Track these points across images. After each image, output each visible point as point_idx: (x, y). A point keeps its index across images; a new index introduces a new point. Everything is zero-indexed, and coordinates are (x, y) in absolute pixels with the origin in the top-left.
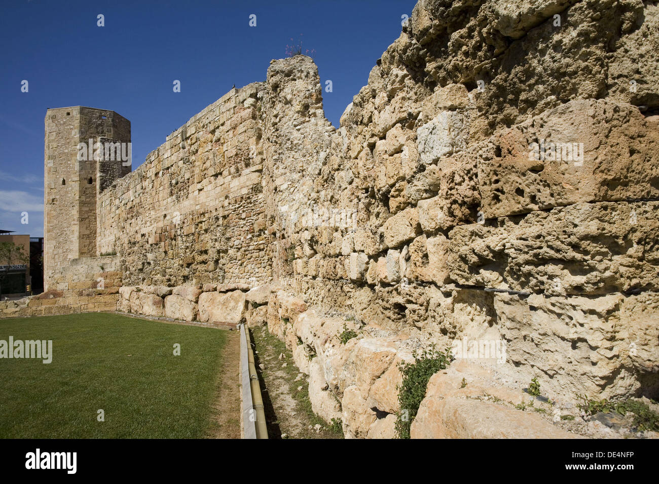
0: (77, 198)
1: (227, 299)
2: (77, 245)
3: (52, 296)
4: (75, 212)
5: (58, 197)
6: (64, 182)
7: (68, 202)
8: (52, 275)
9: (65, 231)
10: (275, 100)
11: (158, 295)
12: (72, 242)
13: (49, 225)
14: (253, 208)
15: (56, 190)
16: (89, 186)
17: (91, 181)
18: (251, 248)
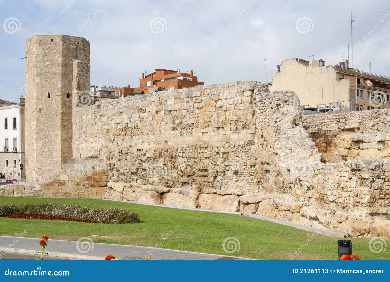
0: (60, 109)
1: (226, 199)
2: (60, 145)
3: (57, 184)
4: (58, 120)
5: (44, 107)
6: (49, 96)
7: (52, 112)
8: (40, 167)
9: (50, 134)
10: (276, 110)
11: (157, 192)
12: (56, 143)
13: (38, 128)
14: (247, 152)
15: (42, 102)
16: (67, 99)
17: (68, 96)
18: (244, 173)
